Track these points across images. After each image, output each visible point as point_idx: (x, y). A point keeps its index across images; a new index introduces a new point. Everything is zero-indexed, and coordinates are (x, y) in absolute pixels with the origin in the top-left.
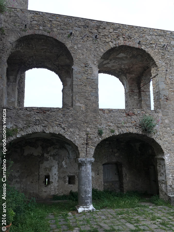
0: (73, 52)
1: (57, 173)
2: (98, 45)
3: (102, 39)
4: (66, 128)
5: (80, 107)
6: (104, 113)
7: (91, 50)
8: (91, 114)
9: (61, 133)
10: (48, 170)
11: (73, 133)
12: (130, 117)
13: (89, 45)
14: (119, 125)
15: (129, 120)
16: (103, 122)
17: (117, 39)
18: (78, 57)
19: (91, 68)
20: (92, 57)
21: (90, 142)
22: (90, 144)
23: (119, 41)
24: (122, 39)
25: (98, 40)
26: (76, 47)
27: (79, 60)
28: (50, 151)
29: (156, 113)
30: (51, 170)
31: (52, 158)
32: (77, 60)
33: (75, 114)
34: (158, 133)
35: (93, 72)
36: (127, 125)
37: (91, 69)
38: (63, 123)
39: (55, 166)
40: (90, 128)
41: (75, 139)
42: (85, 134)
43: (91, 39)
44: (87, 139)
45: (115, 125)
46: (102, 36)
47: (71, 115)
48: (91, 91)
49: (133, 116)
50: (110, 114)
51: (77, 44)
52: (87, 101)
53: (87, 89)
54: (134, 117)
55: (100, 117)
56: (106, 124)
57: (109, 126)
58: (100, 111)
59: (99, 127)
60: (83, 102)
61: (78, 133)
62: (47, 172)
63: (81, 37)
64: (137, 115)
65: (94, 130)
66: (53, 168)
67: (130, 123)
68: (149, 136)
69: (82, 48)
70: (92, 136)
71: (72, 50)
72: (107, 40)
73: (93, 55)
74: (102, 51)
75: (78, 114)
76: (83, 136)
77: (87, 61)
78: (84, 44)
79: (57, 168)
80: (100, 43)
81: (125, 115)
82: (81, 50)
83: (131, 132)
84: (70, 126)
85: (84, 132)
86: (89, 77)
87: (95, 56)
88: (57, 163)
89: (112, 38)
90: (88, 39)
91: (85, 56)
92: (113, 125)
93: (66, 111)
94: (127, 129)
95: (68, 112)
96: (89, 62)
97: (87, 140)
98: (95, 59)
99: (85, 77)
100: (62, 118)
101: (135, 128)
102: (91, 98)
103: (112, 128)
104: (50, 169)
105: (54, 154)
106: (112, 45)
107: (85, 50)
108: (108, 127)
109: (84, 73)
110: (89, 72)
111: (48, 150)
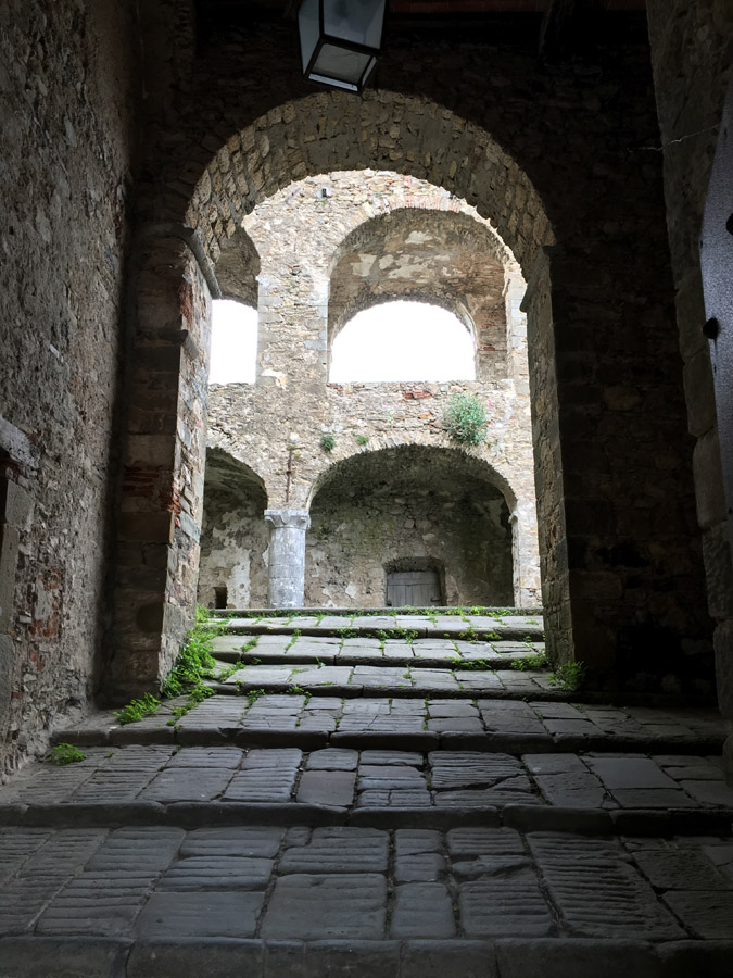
0: (260, 239)
1: (247, 583)
2: (330, 214)
3: (341, 197)
4: (234, 432)
5: (274, 378)
6: (340, 392)
7: (308, 230)
8: (302, 398)
9: (221, 446)
10: (221, 573)
11: (254, 446)
12: (415, 402)
13: (303, 219)
14: (383, 425)
15: (413, 410)
16: (337, 416)
17: (387, 192)
18: (273, 251)
19: (307, 276)
20: (310, 248)
21: (297, 468)
22: (297, 473)
23: (391, 198)
24: (402, 190)
25: (332, 201)
26: (267, 226)
27: (276, 259)
28: (229, 524)
29: (496, 389)
30: (230, 574)
31: (234, 542)
32: (270, 258)
33: (259, 397)
34: (502, 446)
35: (312, 287)
36: (407, 424)
37: (307, 279)
38: (226, 421)
39: (242, 564)
40: (298, 432)
41: (259, 460)
42: (284, 449)
43: (312, 200)
44: (290, 461)
45: (370, 425)
46: (343, 188)
47: (250, 400)
48: (305, 338)
49: (425, 401)
50: (356, 397)
51: (271, 218)
52: (295, 362)
53: (294, 333)
54: (429, 402)
55: (327, 405)
56: (345, 421)
57: (354, 427)
58: (328, 389)
59: (325, 429)
60: (283, 366)
61: (266, 446)
62: (221, 578)
63: (283, 200)
64: (436, 397)
65: (311, 438)
66: (237, 569)
67: (415, 419)
68: (472, 451)
69: (284, 227)
70: (303, 454)
71: (257, 234)
72: (357, 200)
73: (314, 243)
74: (342, 228)
75: (268, 397)
76: (279, 453)
77: (298, 258)
78: (292, 215)
79: (248, 569)
80: (336, 209)
81: (401, 397)
82: (282, 231)
83: (417, 442)
84: (246, 428)
85: (283, 444)
86: (302, 301)
87: (319, 243)
88: (247, 555)
89: (371, 192)
90: (301, 202)
91: (292, 247)
92: (366, 424)
93: (237, 391)
94: (406, 434)
95: (241, 394)
96: (304, 262)
97: (289, 465)
98: (321, 253)
99: (289, 300)
100: (224, 408)
101: (431, 433)
102: (306, 356)
103: (359, 432)
104: (228, 572)
105: (239, 532)
106: (371, 211)
107: (292, 230)
108: (351, 430)
109: (288, 290)
110: (302, 286)
111: (224, 521)
